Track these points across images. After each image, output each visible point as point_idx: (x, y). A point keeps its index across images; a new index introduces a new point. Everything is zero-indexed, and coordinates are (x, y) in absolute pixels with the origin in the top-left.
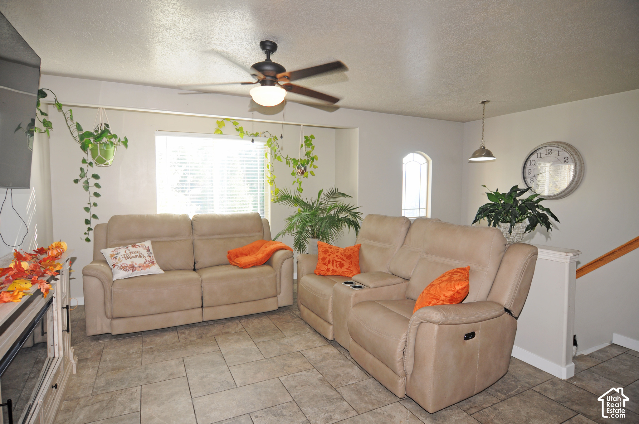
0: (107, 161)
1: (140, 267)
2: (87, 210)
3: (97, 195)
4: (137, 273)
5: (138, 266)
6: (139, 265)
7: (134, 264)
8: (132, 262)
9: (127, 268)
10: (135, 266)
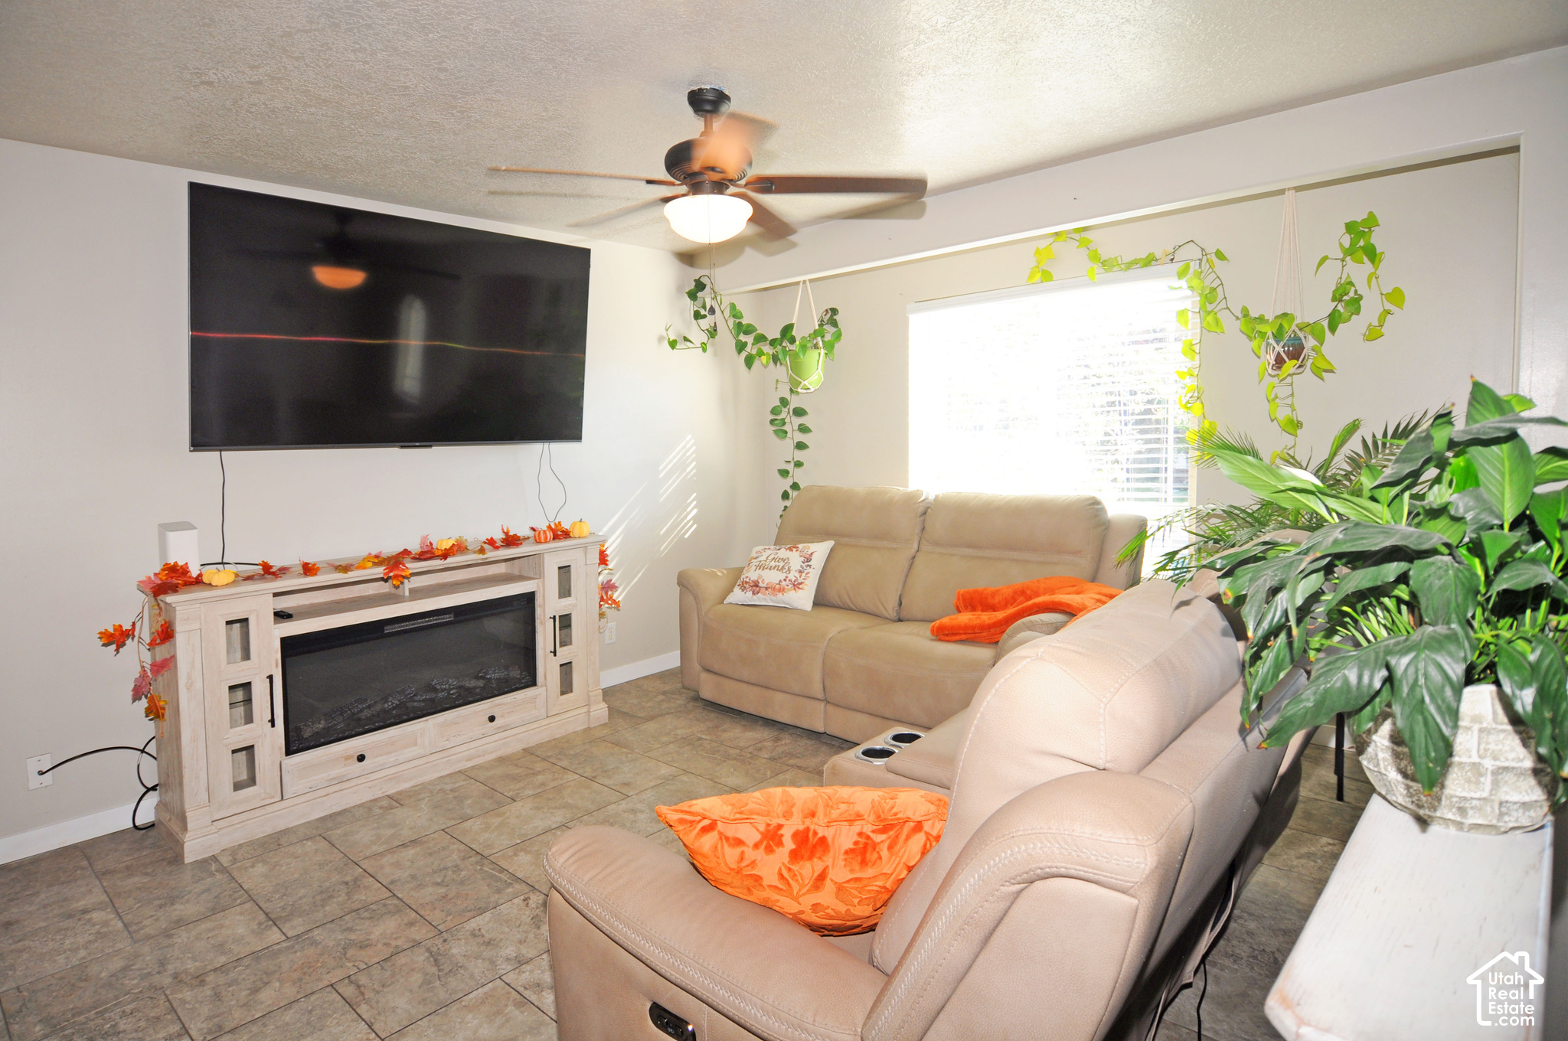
0: (803, 383)
1: (767, 589)
2: (784, 473)
3: (801, 446)
4: (760, 599)
5: (765, 585)
6: (767, 584)
7: (760, 581)
8: (760, 577)
9: (747, 586)
10: (760, 585)
